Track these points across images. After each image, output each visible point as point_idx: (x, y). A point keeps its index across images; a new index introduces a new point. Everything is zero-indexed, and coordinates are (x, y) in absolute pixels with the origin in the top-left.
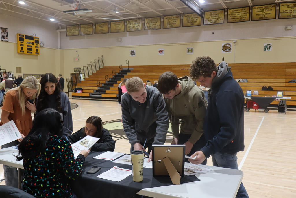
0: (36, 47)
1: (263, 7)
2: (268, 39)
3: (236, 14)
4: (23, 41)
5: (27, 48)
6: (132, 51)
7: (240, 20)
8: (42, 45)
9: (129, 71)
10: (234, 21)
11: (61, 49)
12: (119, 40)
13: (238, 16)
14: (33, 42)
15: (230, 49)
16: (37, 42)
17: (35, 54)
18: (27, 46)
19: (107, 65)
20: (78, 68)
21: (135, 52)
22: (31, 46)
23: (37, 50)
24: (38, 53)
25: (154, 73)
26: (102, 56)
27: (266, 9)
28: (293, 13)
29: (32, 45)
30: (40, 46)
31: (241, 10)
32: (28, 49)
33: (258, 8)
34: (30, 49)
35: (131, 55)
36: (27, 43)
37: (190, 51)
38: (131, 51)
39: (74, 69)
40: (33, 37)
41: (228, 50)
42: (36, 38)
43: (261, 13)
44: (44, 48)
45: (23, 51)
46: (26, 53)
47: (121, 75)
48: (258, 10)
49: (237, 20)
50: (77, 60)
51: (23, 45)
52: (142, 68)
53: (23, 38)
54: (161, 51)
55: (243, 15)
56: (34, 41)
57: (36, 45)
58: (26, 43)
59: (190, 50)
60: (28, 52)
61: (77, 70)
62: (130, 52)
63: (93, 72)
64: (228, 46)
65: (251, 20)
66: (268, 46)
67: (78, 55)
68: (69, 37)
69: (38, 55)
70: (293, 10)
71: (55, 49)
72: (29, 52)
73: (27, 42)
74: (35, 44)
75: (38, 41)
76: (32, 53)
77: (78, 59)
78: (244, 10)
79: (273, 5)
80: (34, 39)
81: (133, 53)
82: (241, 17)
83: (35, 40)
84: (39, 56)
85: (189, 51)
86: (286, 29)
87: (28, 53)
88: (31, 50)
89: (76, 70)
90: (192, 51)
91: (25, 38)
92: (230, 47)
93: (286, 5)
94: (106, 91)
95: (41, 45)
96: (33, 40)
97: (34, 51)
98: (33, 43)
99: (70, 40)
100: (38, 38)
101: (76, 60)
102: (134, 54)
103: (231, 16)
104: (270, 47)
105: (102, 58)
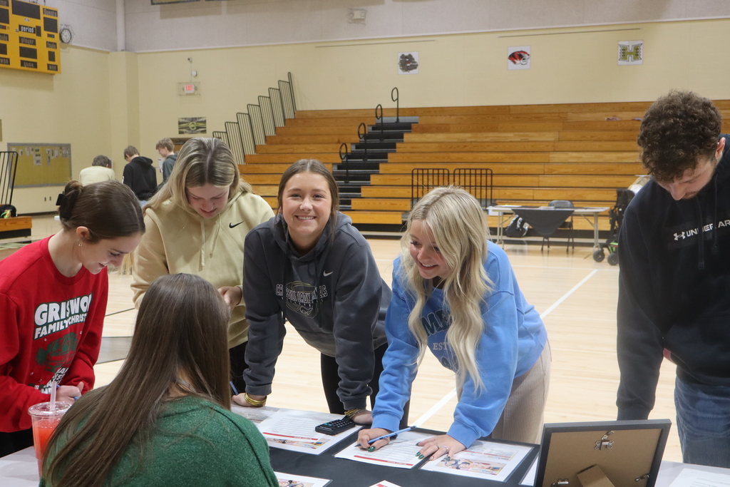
0: (49, 44)
4: (7, 22)
5: (21, 48)
6: (406, 54)
8: (66, 36)
9: (408, 127)
11: (126, 49)
12: (357, 15)
14: (38, 25)
16: (51, 25)
17: (45, 69)
18: (20, 42)
19: (309, 109)
20: (193, 120)
21: (416, 60)
22: (34, 43)
23: (52, 56)
24: (55, 68)
25: (511, 135)
26: (289, 74)
29: (33, 36)
30: (60, 42)
32: (24, 52)
34: (28, 52)
35: (400, 72)
36: (20, 30)
37: (630, 53)
38: (403, 57)
39: (180, 123)
40: (39, 7)
42: (47, 11)
44: (72, 49)
45: (9, 59)
46: (18, 66)
47: (377, 141)
50: (192, 91)
51: (7, 36)
52: (453, 117)
53: (8, 10)
54: (516, 57)
56: (40, 23)
57: (49, 36)
58: (18, 28)
59: (631, 49)
60: (23, 63)
61: (191, 125)
62: (398, 59)
63: (267, 134)
67: (194, 73)
68: (159, 6)
69: (52, 74)
71: (108, 53)
72: (28, 62)
73: (20, 26)
74: (44, 33)
75: (55, 21)
76: (35, 65)
77: (196, 89)
80: (42, 16)
81: (407, 63)
83: (44, 18)
84: (57, 76)
85: (624, 53)
87: (23, 68)
88: (33, 53)
89: (187, 128)
90: (636, 53)
91: (14, 13)
94: (353, 201)
95: (64, 37)
96: (39, 18)
97: (42, 59)
98: (37, 31)
99: (163, 17)
100: (55, 13)
101: (186, 92)
102: (415, 67)
105: (290, 83)
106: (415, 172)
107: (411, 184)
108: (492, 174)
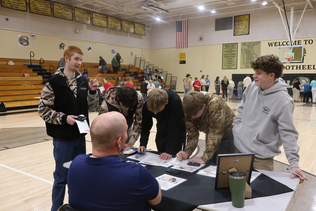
1: (62, 6)
2: (62, 38)
3: (39, 5)
7: (43, 13)
10: (37, 13)
13: (40, 8)
15: (28, 42)
27: (64, 9)
28: (83, 19)
31: (43, 2)
33: (58, 6)
41: (25, 43)
43: (60, 11)
48: (58, 7)
49: (40, 12)
55: (44, 8)
64: (26, 39)
65: (53, 16)
66: (63, 45)
70: (83, 17)
78: (46, 3)
79: (70, 7)
82: (44, 10)
86: (75, 32)
92: (27, 40)
93: (79, 11)
103: (33, 5)
104: (64, 46)
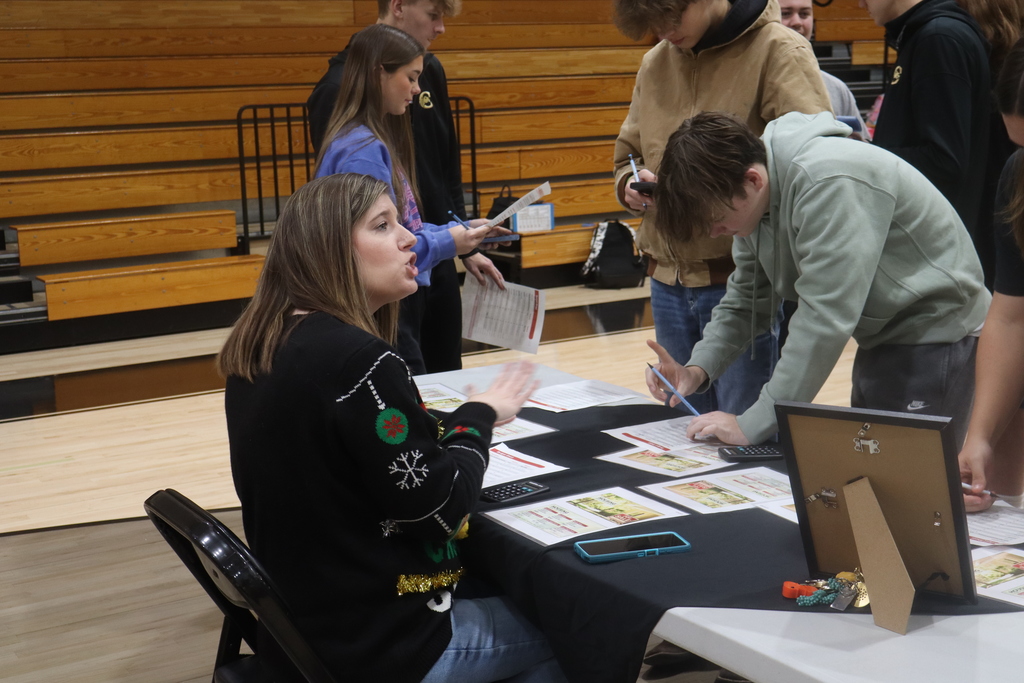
106: (248, 114)
107: (236, 154)
108: (472, 111)
